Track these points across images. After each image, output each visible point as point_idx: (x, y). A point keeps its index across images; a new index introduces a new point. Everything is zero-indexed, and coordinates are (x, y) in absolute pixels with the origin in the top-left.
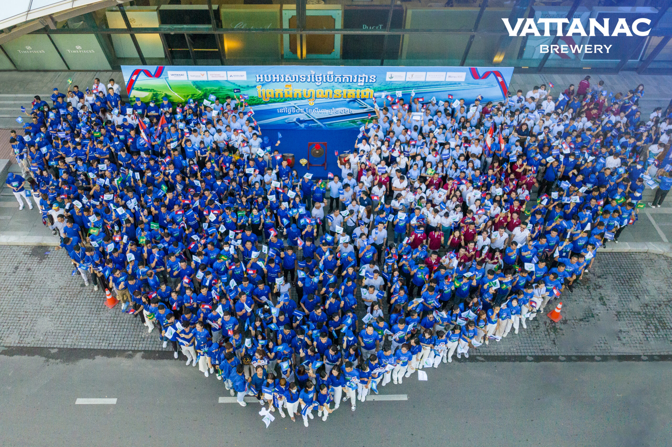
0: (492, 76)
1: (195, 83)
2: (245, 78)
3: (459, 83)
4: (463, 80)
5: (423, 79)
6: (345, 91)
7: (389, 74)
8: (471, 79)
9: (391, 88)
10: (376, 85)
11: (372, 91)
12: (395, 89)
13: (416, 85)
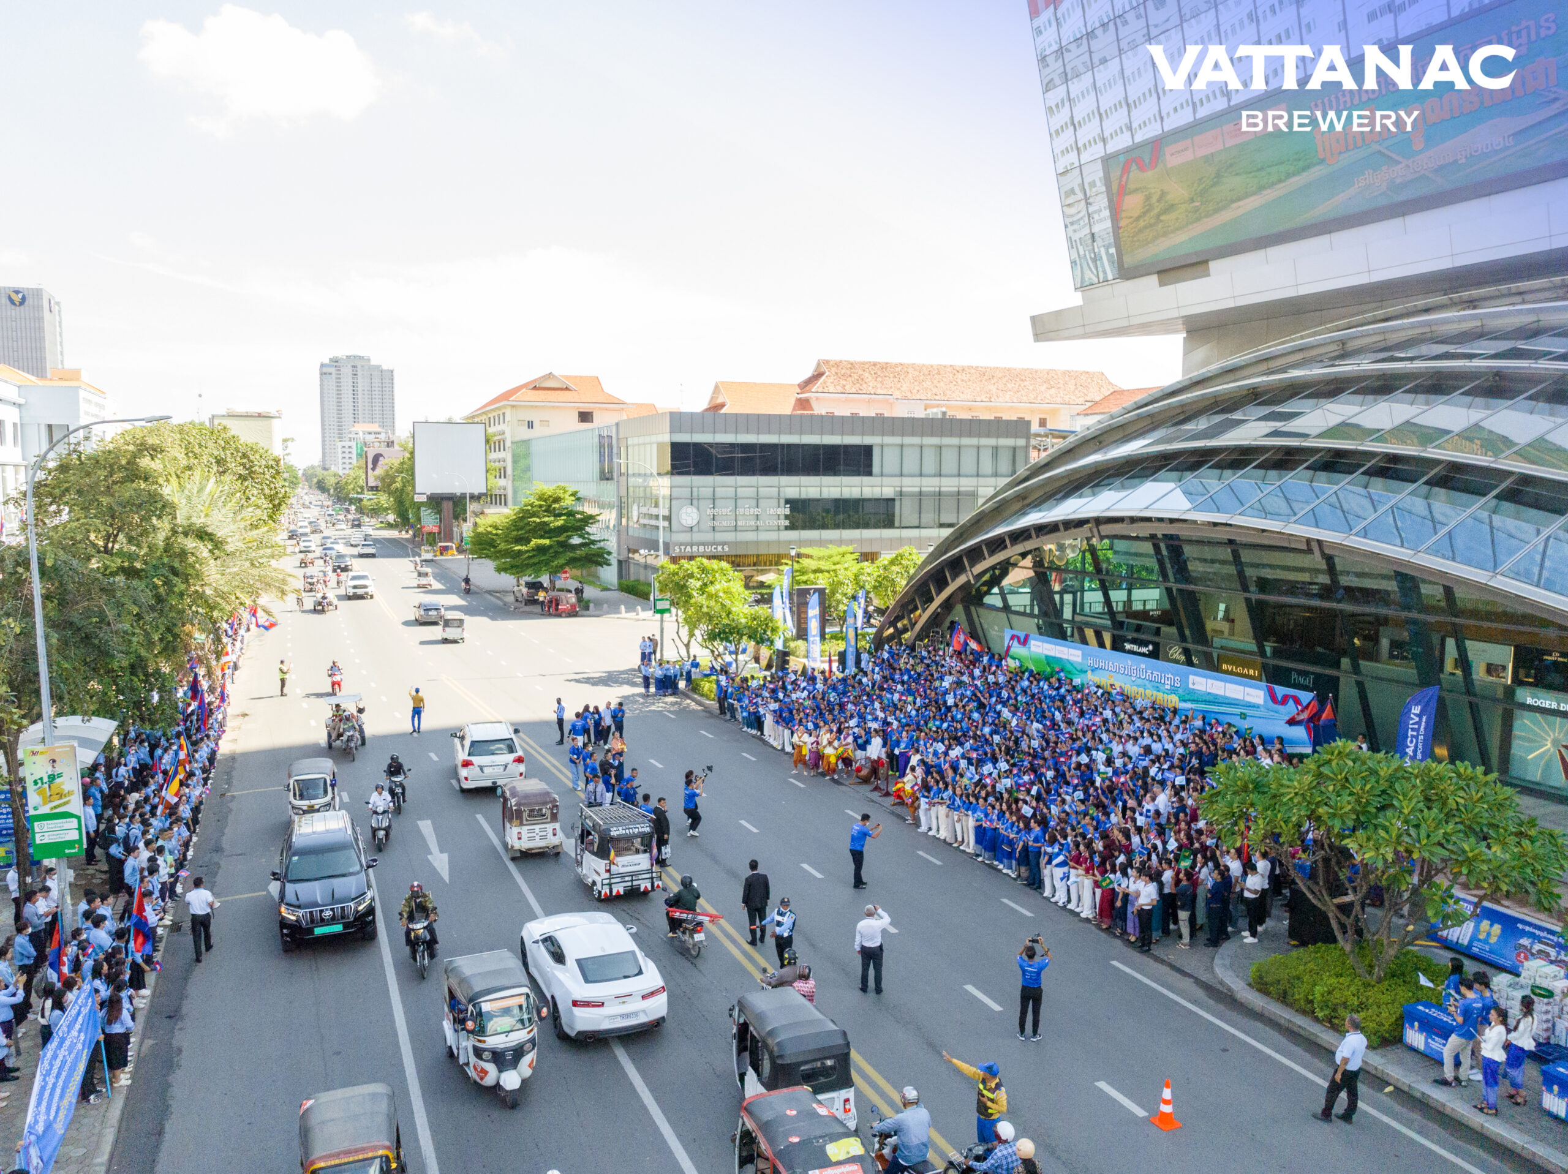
0: (1291, 702)
3: (1251, 706)
4: (1262, 703)
5: (1221, 692)
7: (1191, 677)
8: (1271, 704)
10: (1181, 692)
12: (1197, 701)
13: (1216, 700)
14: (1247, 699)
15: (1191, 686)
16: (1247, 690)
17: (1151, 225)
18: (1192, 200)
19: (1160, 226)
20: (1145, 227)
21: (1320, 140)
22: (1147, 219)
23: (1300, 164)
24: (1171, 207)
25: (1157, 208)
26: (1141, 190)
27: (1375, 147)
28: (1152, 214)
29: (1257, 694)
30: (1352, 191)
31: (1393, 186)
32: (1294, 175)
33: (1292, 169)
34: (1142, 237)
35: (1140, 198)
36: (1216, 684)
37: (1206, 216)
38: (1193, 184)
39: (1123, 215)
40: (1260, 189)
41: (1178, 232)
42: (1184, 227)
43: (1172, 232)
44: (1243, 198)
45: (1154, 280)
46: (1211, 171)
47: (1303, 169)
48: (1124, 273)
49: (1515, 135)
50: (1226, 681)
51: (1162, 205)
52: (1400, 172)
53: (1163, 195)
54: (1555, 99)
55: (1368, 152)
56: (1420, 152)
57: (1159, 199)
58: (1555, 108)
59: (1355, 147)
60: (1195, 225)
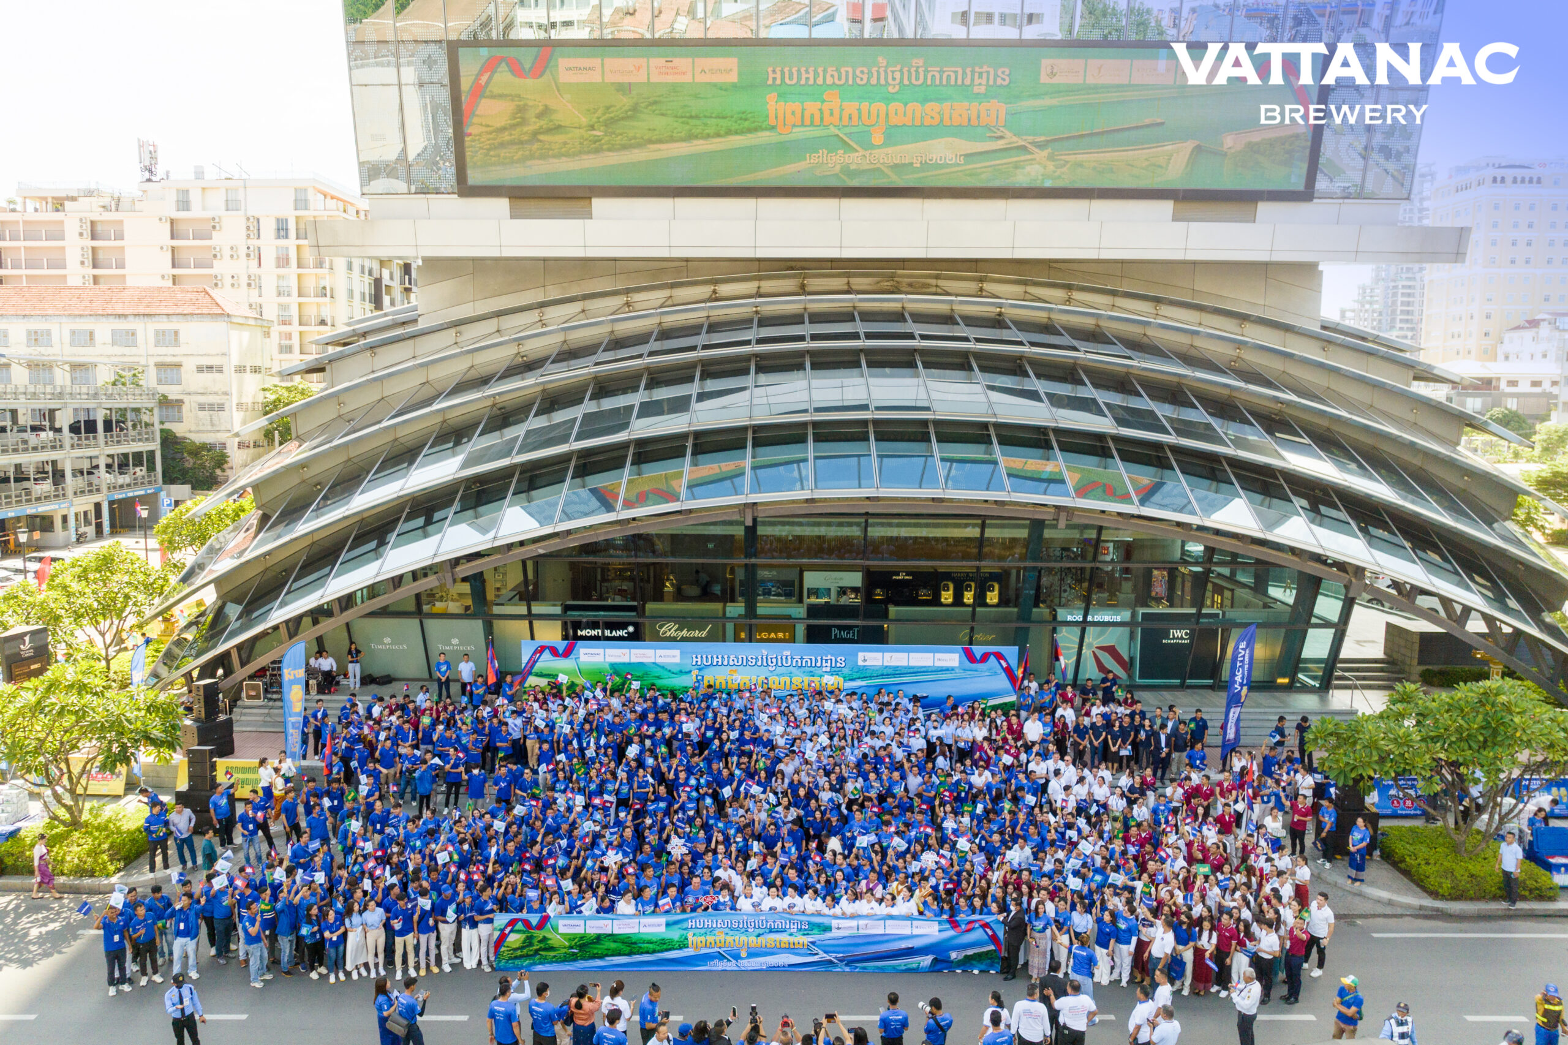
0: (992, 658)
1: (613, 665)
2: (677, 660)
3: (952, 669)
4: (956, 664)
5: (905, 664)
6: (806, 679)
7: (861, 655)
8: (967, 663)
9: (864, 673)
10: (846, 671)
11: (841, 680)
12: (871, 677)
13: (897, 672)
14: (938, 664)
15: (860, 663)
16: (938, 655)
17: (521, 143)
18: (592, 127)
19: (536, 146)
20: (512, 143)
21: (772, 105)
22: (516, 133)
23: (746, 124)
24: (558, 128)
25: (534, 125)
26: (512, 97)
27: (833, 130)
28: (525, 129)
29: (950, 658)
30: (802, 165)
31: (847, 171)
32: (736, 133)
33: (735, 127)
34: (503, 153)
35: (508, 107)
36: (895, 655)
37: (609, 150)
38: (596, 110)
39: (475, 120)
40: (691, 137)
41: (564, 159)
42: (574, 155)
43: (554, 156)
44: (667, 142)
45: (502, 204)
46: (624, 102)
47: (749, 131)
48: (465, 189)
49: (966, 156)
50: (909, 651)
51: (543, 123)
52: (856, 159)
53: (546, 112)
54: (1001, 137)
55: (824, 133)
56: (879, 147)
57: (540, 116)
58: (1000, 144)
59: (812, 124)
60: (592, 156)
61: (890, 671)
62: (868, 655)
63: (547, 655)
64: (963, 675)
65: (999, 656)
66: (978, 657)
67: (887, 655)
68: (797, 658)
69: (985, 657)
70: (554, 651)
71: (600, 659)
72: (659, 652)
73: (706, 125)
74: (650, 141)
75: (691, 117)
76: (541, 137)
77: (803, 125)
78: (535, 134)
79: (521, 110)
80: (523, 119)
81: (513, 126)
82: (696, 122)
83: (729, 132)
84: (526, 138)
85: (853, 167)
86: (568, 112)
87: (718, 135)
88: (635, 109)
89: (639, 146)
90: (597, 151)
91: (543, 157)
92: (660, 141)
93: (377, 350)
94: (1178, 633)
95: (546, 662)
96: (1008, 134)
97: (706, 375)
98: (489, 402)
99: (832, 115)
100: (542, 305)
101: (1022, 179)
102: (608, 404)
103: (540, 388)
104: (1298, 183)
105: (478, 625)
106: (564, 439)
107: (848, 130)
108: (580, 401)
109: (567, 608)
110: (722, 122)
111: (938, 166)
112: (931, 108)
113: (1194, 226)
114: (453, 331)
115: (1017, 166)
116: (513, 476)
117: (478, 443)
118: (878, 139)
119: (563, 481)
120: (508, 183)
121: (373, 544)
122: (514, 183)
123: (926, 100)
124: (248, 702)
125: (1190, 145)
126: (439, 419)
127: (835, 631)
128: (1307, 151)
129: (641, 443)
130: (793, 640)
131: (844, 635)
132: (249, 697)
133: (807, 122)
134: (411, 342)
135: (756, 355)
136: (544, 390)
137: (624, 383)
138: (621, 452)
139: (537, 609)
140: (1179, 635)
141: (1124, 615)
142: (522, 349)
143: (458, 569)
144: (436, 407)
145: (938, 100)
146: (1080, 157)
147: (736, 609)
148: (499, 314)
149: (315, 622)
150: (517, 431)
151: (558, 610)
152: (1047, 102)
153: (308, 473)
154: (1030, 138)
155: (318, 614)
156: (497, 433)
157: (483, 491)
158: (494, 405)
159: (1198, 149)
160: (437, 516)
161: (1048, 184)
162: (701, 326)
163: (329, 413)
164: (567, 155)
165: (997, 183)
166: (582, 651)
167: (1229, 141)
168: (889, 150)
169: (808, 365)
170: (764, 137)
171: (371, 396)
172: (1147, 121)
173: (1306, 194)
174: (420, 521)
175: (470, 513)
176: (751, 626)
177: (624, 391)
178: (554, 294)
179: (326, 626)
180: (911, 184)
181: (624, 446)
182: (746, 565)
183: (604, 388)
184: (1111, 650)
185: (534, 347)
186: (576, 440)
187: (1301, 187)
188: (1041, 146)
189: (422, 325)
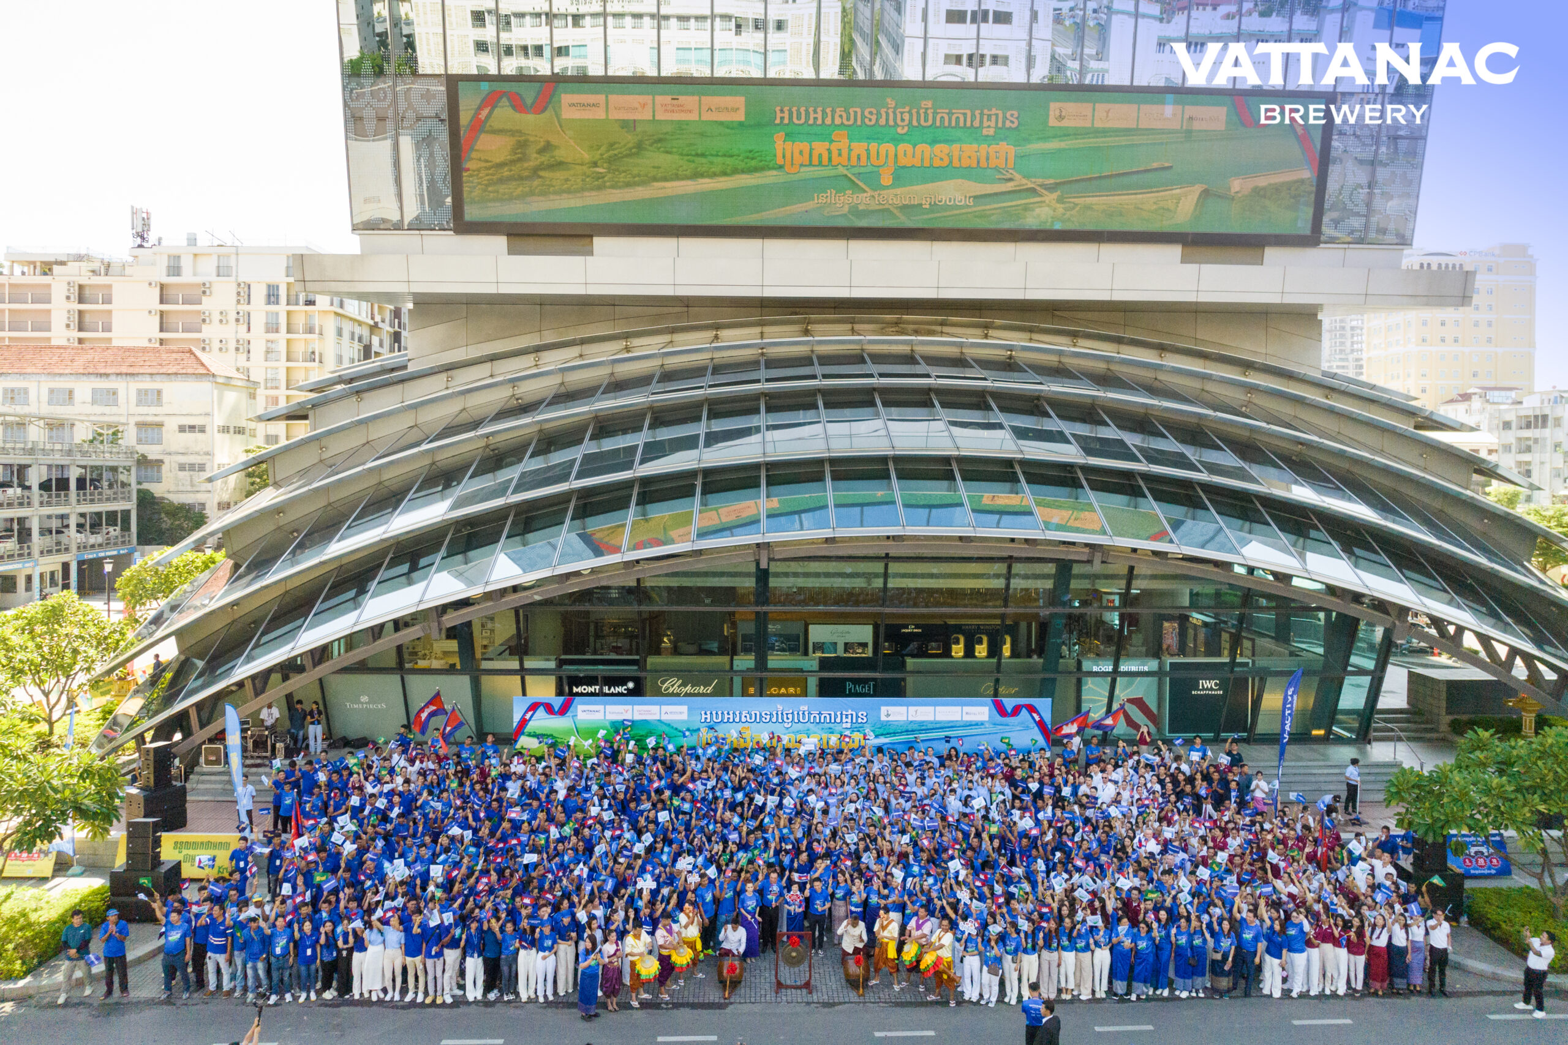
0: (1024, 712)
1: (613, 723)
2: (685, 717)
3: (981, 724)
4: (985, 718)
5: (931, 718)
6: (826, 737)
7: (884, 709)
8: (999, 718)
9: (888, 730)
10: (868, 727)
12: (895, 733)
13: (923, 727)
14: (967, 718)
15: (883, 718)
16: (966, 709)
17: (521, 178)
18: (595, 164)
19: (536, 182)
20: (512, 179)
21: (780, 146)
22: (516, 169)
23: (753, 163)
24: (559, 165)
25: (535, 160)
26: (512, 133)
27: (841, 170)
28: (526, 165)
29: (979, 711)
30: (810, 205)
31: (855, 211)
32: (743, 172)
33: (742, 165)
34: (503, 189)
35: (508, 142)
36: (922, 709)
37: (612, 187)
38: (599, 147)
39: (474, 155)
40: (696, 175)
41: (565, 195)
42: (576, 191)
43: (555, 193)
44: (672, 180)
45: (500, 242)
46: (630, 139)
47: (756, 170)
48: (463, 226)
49: (975, 197)
50: (935, 705)
51: (545, 159)
52: (864, 200)
53: (548, 147)
54: (1011, 180)
55: (833, 173)
56: (887, 187)
57: (541, 151)
58: (1010, 186)
59: (820, 164)
60: (594, 193)
61: (915, 727)
62: (892, 709)
63: (541, 712)
64: (994, 730)
65: (1031, 709)
66: (1009, 710)
67: (912, 709)
68: (815, 713)
69: (1016, 711)
70: (549, 709)
71: (599, 716)
72: (665, 708)
73: (712, 163)
74: (655, 179)
75: (697, 155)
76: (542, 173)
77: (811, 164)
78: (535, 172)
79: (522, 145)
80: (524, 154)
81: (513, 162)
82: (703, 160)
83: (735, 171)
84: (526, 173)
85: (861, 208)
86: (570, 149)
87: (724, 174)
88: (640, 147)
89: (643, 183)
90: (599, 188)
91: (543, 194)
92: (665, 179)
93: (365, 395)
94: (1207, 684)
95: (541, 722)
96: (1017, 176)
97: (714, 415)
98: (482, 443)
99: (840, 155)
100: (538, 349)
101: (1031, 221)
102: (609, 444)
103: (536, 428)
104: (1304, 227)
105: (465, 681)
106: (565, 478)
107: (856, 170)
108: (579, 442)
109: (561, 663)
110: (728, 161)
111: (946, 208)
112: (940, 149)
113: (1206, 268)
114: (443, 376)
115: (1026, 208)
116: (506, 518)
117: (468, 486)
118: (887, 180)
119: (562, 523)
120: (506, 220)
121: (352, 593)
122: (513, 220)
123: (935, 141)
124: (206, 768)
125: (1198, 189)
126: (427, 461)
127: (849, 685)
128: (1313, 196)
129: (646, 481)
130: (805, 694)
131: (859, 689)
132: (208, 762)
133: (815, 161)
134: (400, 386)
135: (765, 394)
136: (540, 431)
137: (628, 422)
138: (624, 493)
139: (529, 664)
140: (1208, 686)
141: (1152, 665)
142: (518, 391)
143: (445, 618)
144: (424, 447)
145: (946, 141)
146: (1089, 200)
147: (745, 662)
148: (493, 358)
149: (285, 678)
150: (512, 474)
151: (552, 665)
152: (1053, 145)
153: (283, 519)
154: (1040, 181)
155: (288, 668)
156: (490, 476)
157: (475, 534)
158: (487, 446)
159: (1206, 193)
160: (423, 562)
161: (1058, 226)
162: (705, 368)
163: (309, 457)
164: (568, 191)
165: (1006, 226)
166: (580, 708)
167: (1236, 185)
168: (898, 191)
169: (820, 403)
170: (770, 177)
171: (355, 440)
172: (1155, 165)
173: (1312, 239)
174: (405, 568)
175: (460, 557)
176: (761, 680)
177: (625, 432)
178: (550, 338)
179: (297, 682)
180: (920, 225)
181: (628, 484)
182: (757, 613)
183: (604, 427)
184: (1139, 703)
185: (530, 390)
186: (577, 478)
187: (1308, 232)
188: (1051, 188)
189: (412, 368)
